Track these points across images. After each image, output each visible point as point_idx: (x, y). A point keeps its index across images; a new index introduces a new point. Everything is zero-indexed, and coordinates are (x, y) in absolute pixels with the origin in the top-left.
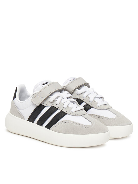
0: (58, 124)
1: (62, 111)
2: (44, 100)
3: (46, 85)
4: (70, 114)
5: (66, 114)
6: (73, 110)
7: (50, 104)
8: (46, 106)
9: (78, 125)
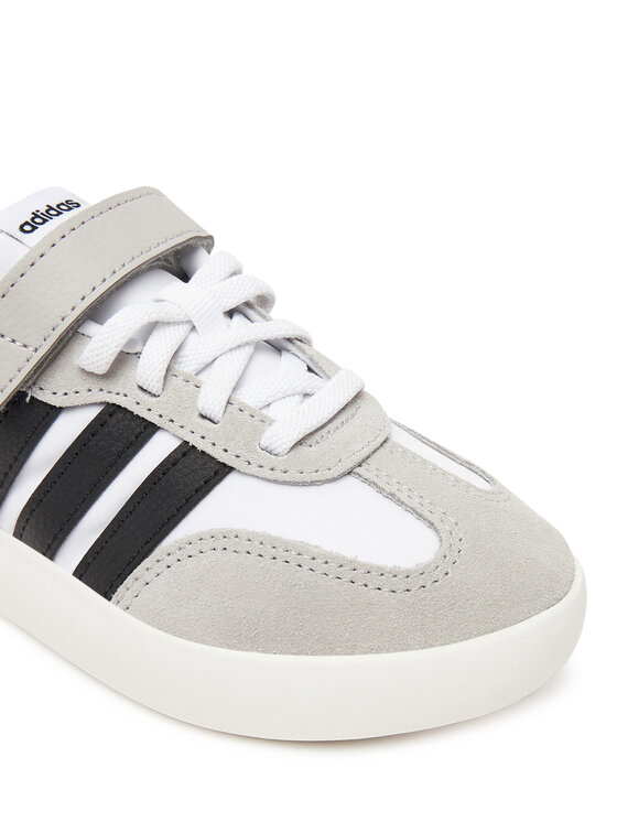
0: (169, 560)
1: (186, 443)
2: (34, 362)
3: (54, 223)
4: (253, 469)
5: (223, 470)
6: (280, 436)
7: (95, 391)
8: (61, 409)
9: (332, 568)
